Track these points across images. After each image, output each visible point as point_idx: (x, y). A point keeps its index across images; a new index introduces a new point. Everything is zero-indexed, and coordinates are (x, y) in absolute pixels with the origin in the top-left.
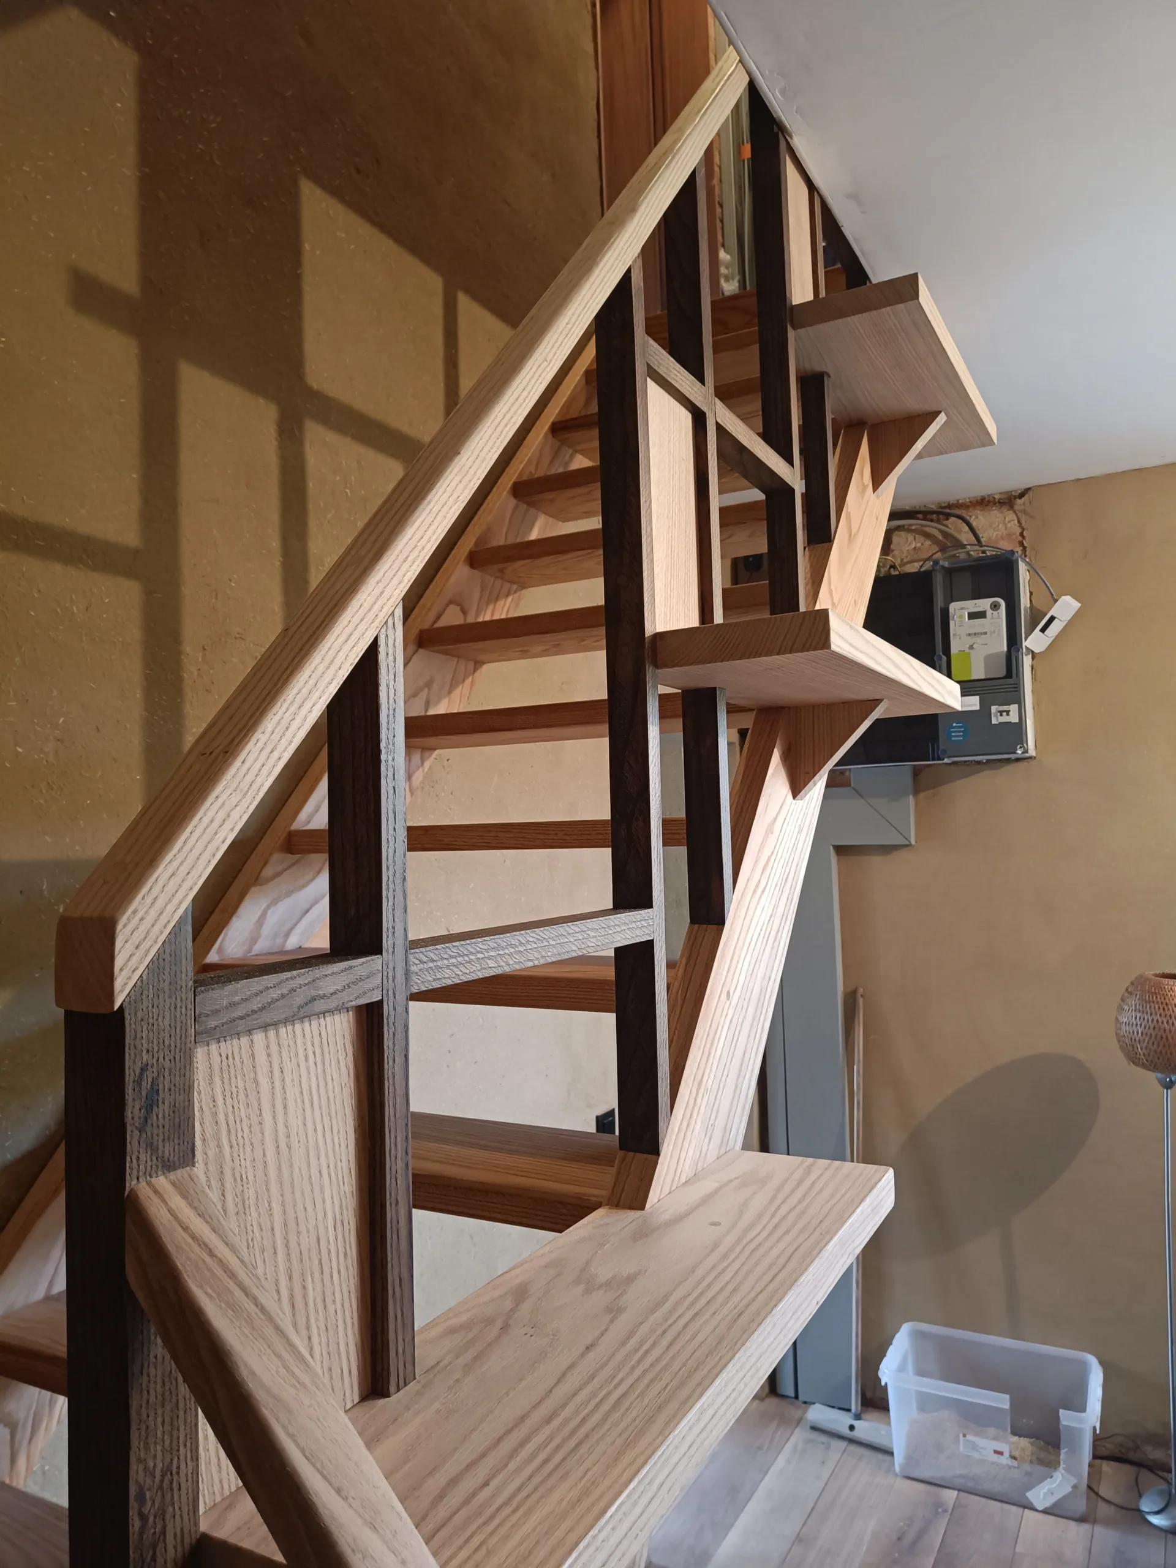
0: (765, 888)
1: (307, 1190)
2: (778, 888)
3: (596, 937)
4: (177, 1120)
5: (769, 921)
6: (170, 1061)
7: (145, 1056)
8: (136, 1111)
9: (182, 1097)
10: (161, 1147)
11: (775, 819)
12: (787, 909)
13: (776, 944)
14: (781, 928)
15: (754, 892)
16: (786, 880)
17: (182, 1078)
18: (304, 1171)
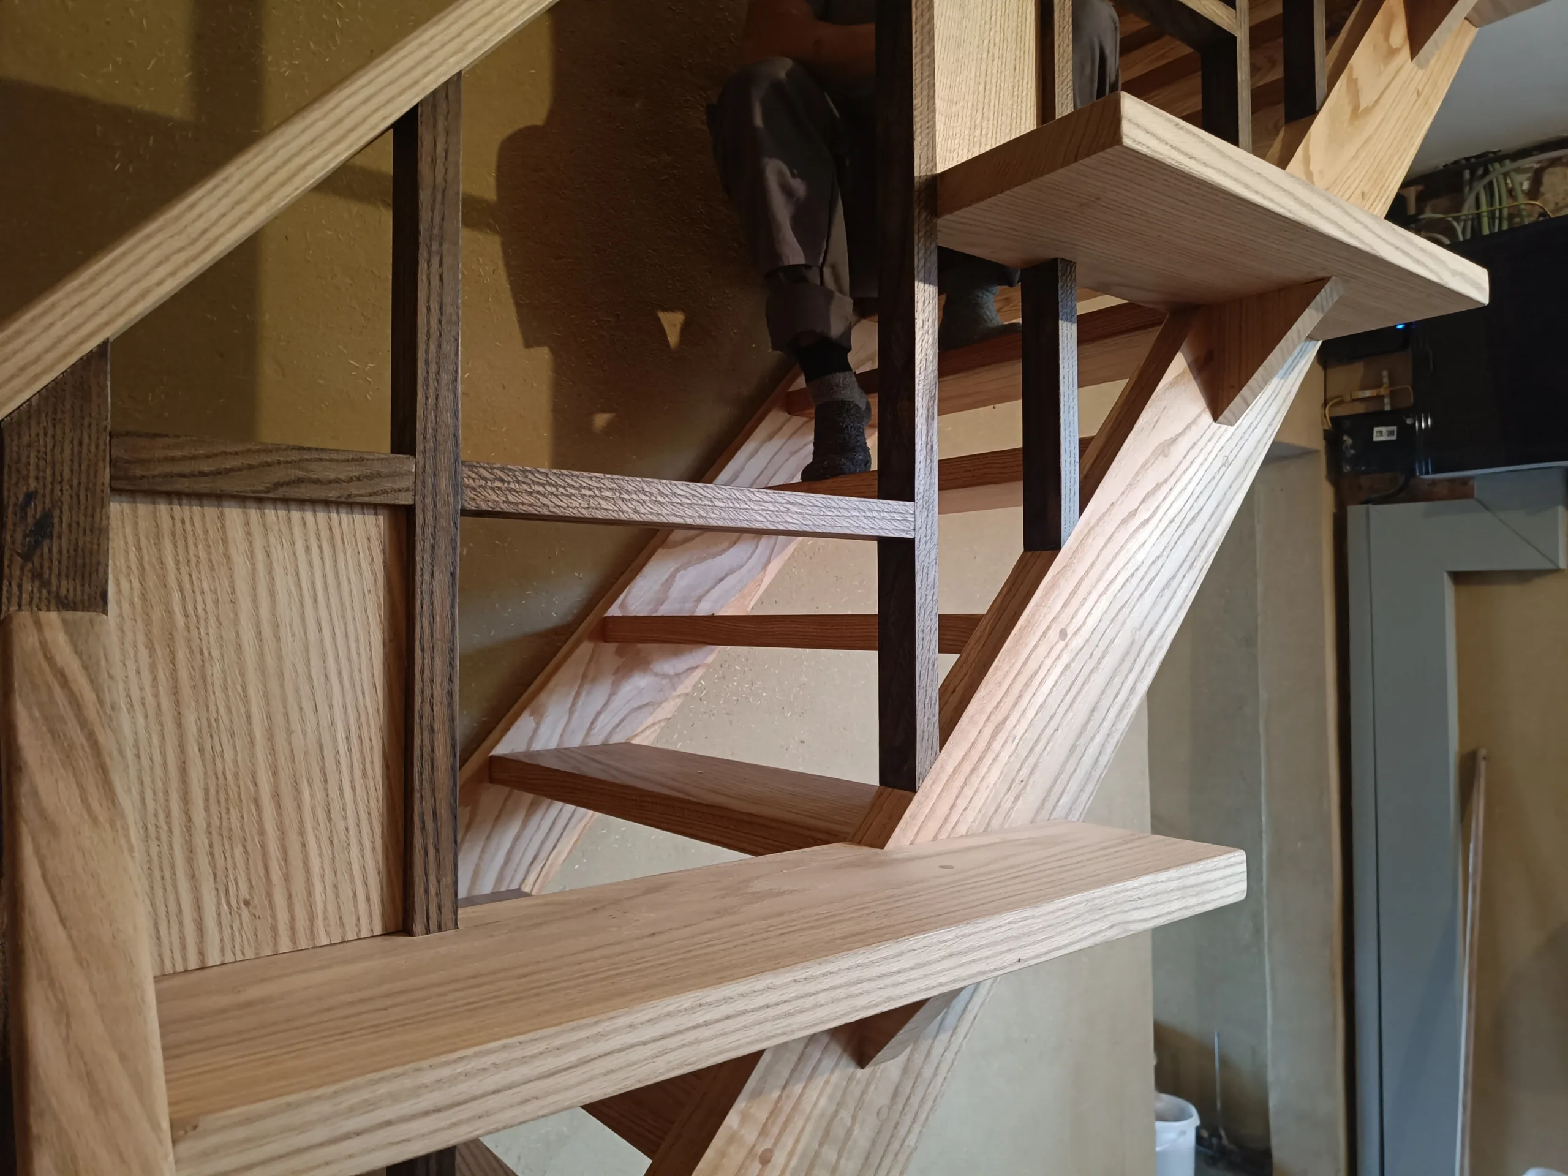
0: (1147, 521)
1: (305, 689)
2: (1174, 526)
3: (801, 513)
4: (80, 561)
5: (1154, 562)
6: (71, 497)
7: (33, 484)
8: (19, 536)
9: (88, 539)
10: (54, 581)
11: (1174, 441)
12: (1193, 555)
13: (1168, 593)
14: (1179, 577)
15: (1125, 521)
16: (1193, 519)
17: (89, 519)
18: (301, 668)
